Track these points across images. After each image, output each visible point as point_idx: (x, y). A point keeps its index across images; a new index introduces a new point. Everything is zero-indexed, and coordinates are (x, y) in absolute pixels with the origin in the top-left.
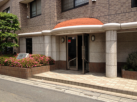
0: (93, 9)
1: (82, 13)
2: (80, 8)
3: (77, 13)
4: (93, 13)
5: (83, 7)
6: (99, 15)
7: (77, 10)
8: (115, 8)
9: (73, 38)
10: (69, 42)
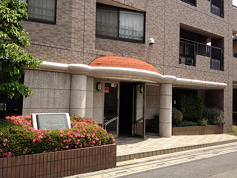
0: (149, 52)
1: (134, 52)
2: (132, 44)
3: (126, 49)
4: (149, 57)
5: (137, 44)
6: (155, 63)
7: (127, 45)
8: (168, 59)
9: (113, 86)
10: (106, 92)
